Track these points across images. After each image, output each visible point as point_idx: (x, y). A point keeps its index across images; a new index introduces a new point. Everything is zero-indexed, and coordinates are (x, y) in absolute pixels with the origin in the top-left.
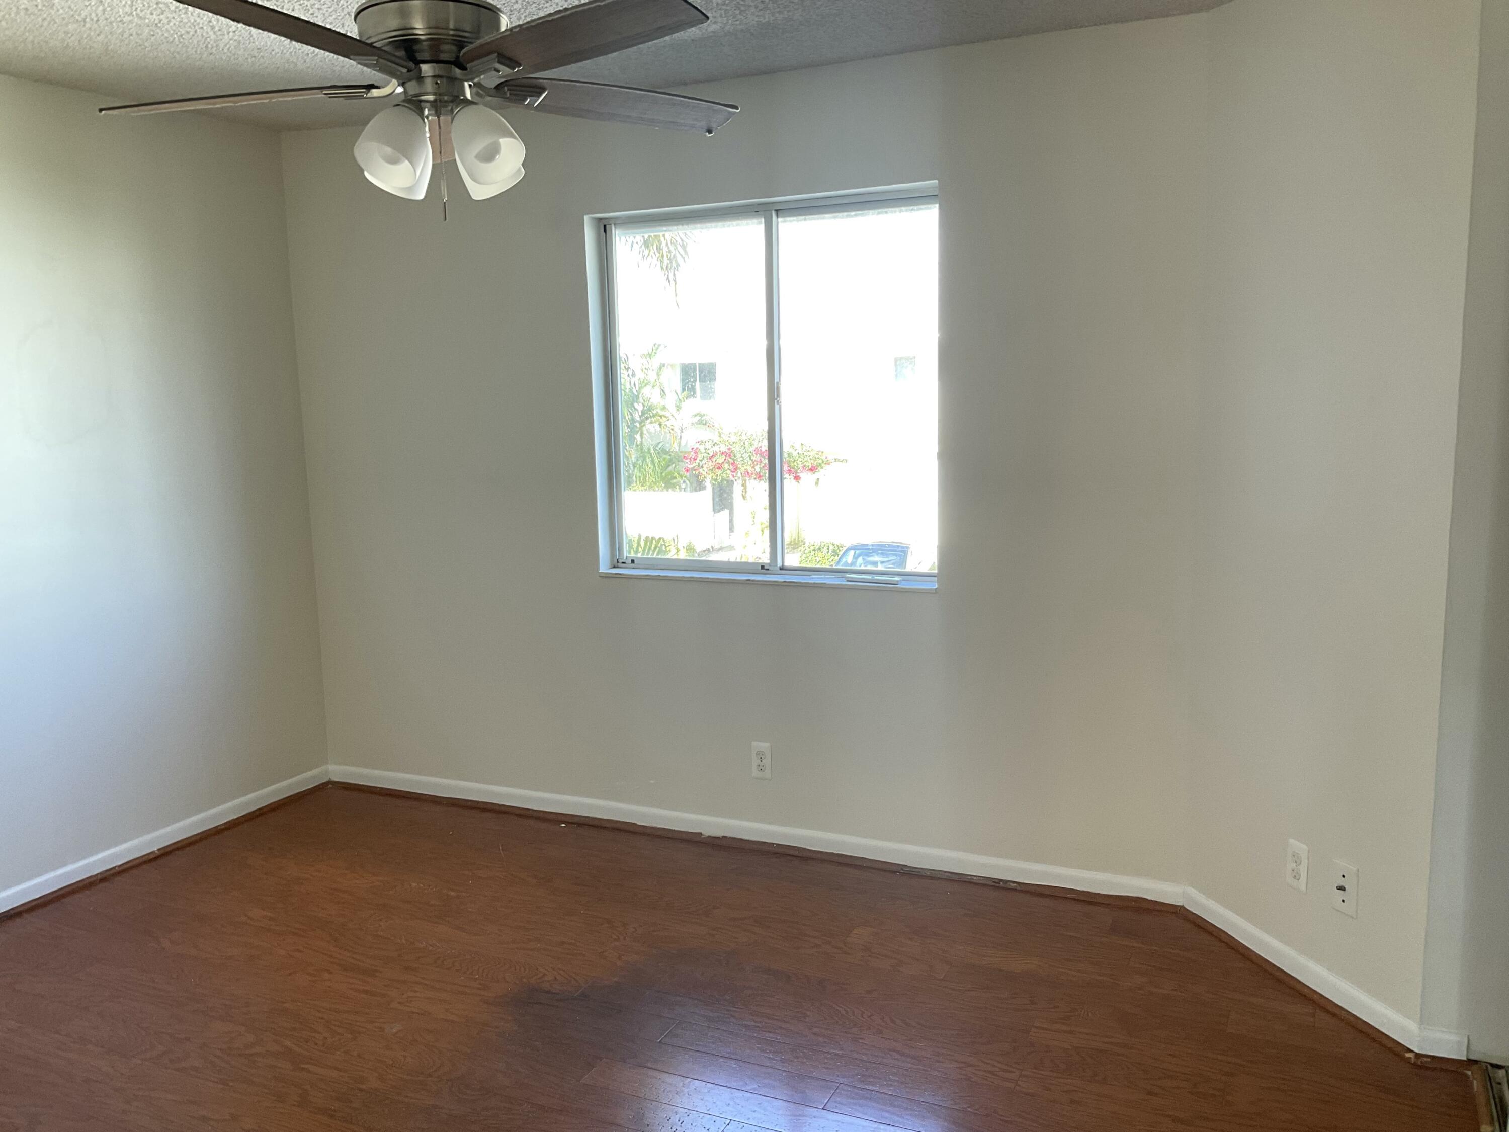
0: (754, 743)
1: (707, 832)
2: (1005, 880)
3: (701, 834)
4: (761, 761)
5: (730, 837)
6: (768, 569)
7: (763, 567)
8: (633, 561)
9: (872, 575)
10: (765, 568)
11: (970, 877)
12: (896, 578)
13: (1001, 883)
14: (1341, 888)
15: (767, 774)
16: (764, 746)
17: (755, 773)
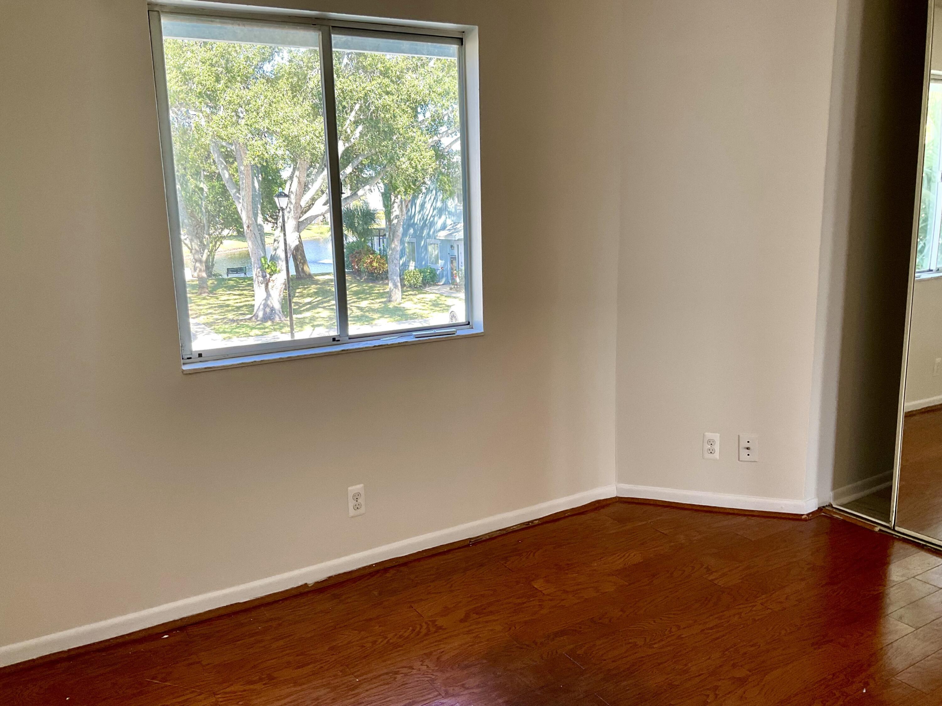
0: (350, 488)
1: (311, 581)
2: (531, 521)
3: (306, 584)
4: (357, 501)
5: (335, 576)
6: (339, 341)
7: (334, 339)
8: (200, 355)
9: (434, 330)
10: (336, 339)
11: (512, 528)
12: (453, 329)
13: (530, 524)
14: (748, 448)
15: (362, 510)
16: (358, 488)
17: (352, 512)
